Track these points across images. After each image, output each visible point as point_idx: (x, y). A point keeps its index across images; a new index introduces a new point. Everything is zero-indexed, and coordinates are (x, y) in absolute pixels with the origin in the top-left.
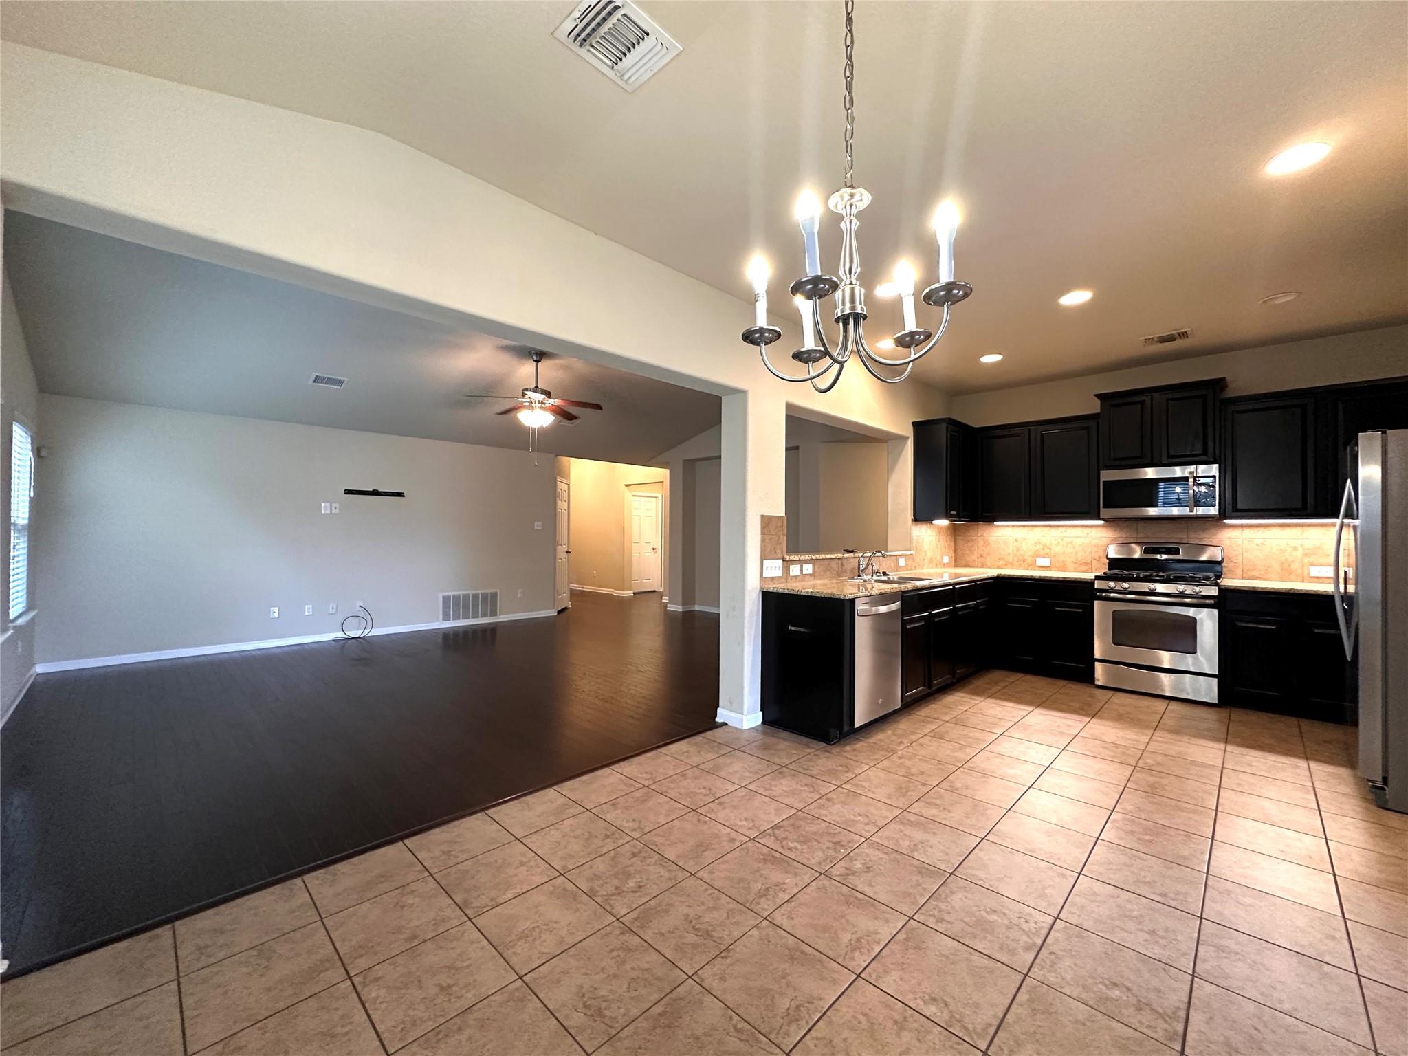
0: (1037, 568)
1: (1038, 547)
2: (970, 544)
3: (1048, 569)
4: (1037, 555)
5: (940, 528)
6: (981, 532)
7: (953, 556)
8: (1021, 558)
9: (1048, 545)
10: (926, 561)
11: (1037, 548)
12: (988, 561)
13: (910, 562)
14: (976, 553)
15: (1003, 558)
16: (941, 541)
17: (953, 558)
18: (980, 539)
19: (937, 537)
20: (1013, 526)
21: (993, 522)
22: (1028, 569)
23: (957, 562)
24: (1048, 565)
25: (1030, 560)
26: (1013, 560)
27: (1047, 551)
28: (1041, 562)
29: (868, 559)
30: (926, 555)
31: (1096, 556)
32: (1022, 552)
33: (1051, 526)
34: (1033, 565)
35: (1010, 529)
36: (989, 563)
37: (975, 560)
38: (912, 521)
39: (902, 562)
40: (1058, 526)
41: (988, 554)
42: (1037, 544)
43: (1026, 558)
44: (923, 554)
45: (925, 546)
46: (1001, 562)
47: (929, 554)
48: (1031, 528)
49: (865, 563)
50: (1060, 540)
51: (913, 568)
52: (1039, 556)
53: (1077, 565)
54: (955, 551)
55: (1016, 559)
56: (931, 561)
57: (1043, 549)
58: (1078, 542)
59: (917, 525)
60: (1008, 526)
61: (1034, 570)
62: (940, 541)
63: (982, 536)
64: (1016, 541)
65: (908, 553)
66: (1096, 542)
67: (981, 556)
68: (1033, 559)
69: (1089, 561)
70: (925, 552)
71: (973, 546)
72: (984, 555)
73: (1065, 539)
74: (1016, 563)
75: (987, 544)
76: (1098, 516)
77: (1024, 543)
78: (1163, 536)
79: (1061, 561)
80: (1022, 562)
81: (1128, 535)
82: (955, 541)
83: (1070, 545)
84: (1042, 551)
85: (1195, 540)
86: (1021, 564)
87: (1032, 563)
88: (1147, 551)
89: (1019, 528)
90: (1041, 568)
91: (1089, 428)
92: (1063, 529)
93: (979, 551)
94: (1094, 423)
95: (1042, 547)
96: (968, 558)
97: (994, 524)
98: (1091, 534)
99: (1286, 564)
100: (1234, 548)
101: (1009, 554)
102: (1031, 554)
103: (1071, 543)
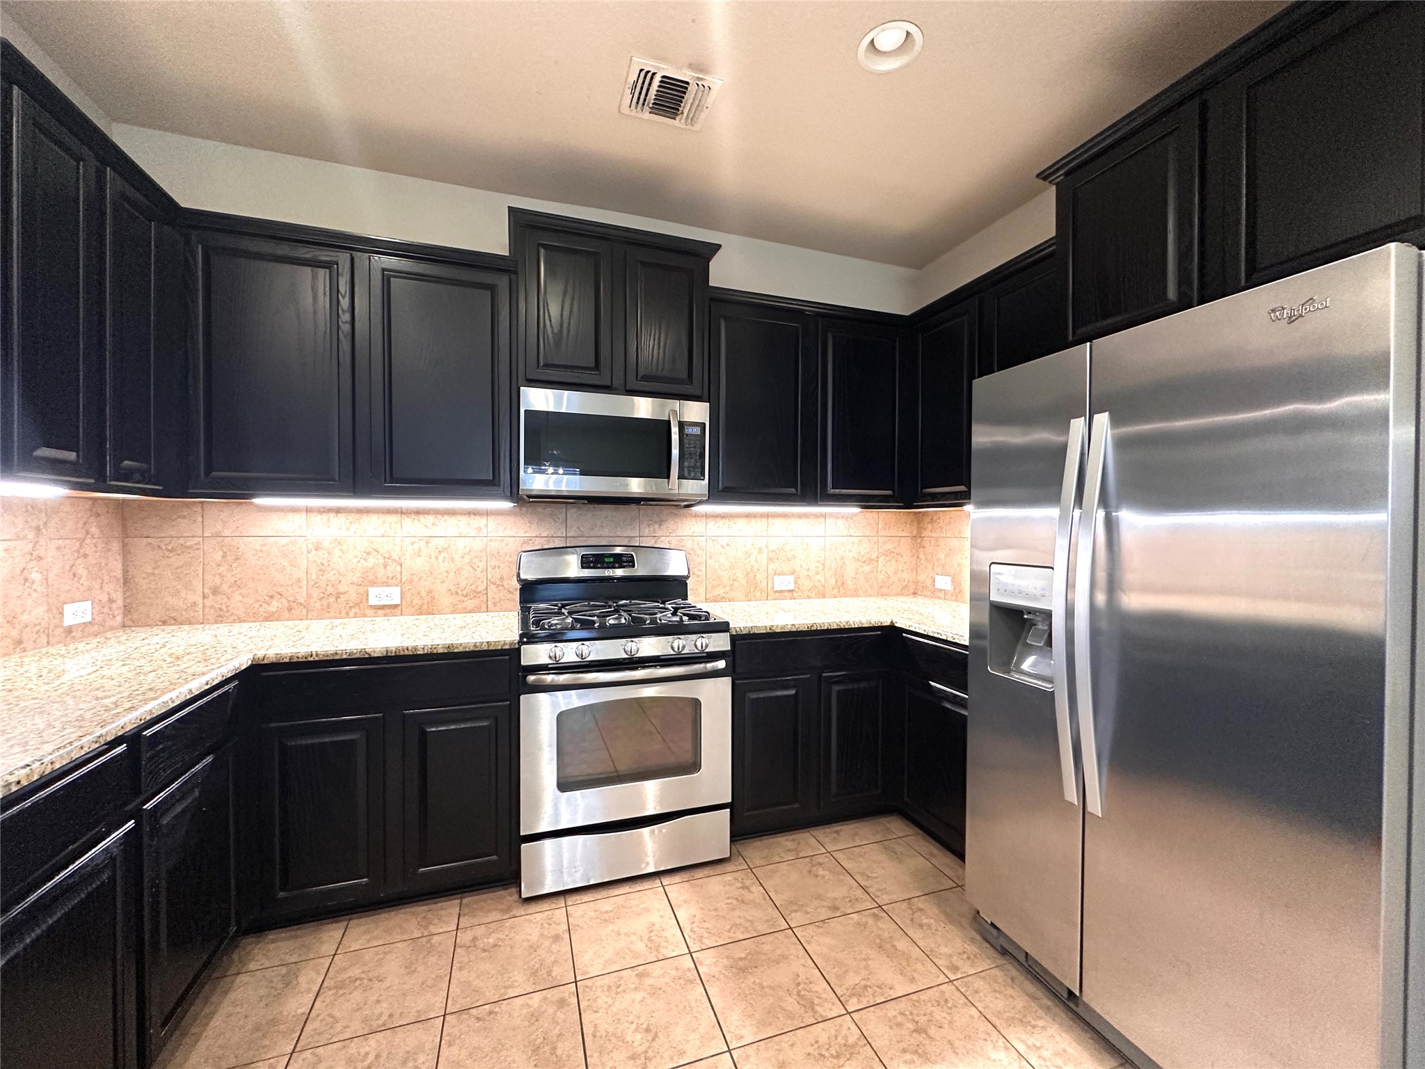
0: (370, 612)
1: (371, 561)
2: (176, 560)
3: (397, 612)
4: (369, 580)
6: (212, 526)
7: (121, 594)
8: (330, 589)
9: (395, 556)
11: (370, 565)
12: (237, 605)
14: (197, 584)
15: (281, 593)
17: (121, 602)
18: (209, 544)
20: (308, 510)
21: (248, 496)
22: (348, 616)
23: (135, 611)
24: (397, 601)
25: (353, 596)
26: (309, 596)
27: (393, 569)
28: (380, 595)
31: (494, 575)
32: (331, 576)
33: (401, 512)
34: (359, 607)
35: (299, 519)
36: (239, 612)
37: (194, 604)
40: (418, 512)
41: (236, 584)
42: (368, 554)
43: (342, 589)
46: (276, 606)
48: (352, 517)
50: (423, 544)
52: (373, 583)
53: (457, 598)
54: (127, 580)
55: (316, 595)
57: (385, 566)
58: (462, 545)
60: (294, 510)
63: (217, 535)
64: (317, 548)
66: (495, 545)
67: (215, 591)
68: (361, 590)
69: (481, 587)
71: (188, 565)
72: (224, 588)
73: (435, 541)
74: (316, 604)
75: (233, 555)
76: (514, 492)
77: (337, 552)
78: (606, 532)
79: (424, 594)
80: (332, 599)
81: (552, 532)
82: (125, 552)
83: (443, 555)
84: (383, 571)
85: (653, 541)
86: (329, 606)
87: (358, 601)
88: (586, 563)
89: (325, 517)
90: (380, 612)
91: (492, 289)
92: (431, 518)
93: (208, 577)
94: (502, 282)
95: (382, 561)
96: (171, 601)
97: (251, 503)
98: (484, 530)
99: (752, 575)
100: (700, 552)
101: (299, 580)
102: (355, 578)
103: (445, 549)
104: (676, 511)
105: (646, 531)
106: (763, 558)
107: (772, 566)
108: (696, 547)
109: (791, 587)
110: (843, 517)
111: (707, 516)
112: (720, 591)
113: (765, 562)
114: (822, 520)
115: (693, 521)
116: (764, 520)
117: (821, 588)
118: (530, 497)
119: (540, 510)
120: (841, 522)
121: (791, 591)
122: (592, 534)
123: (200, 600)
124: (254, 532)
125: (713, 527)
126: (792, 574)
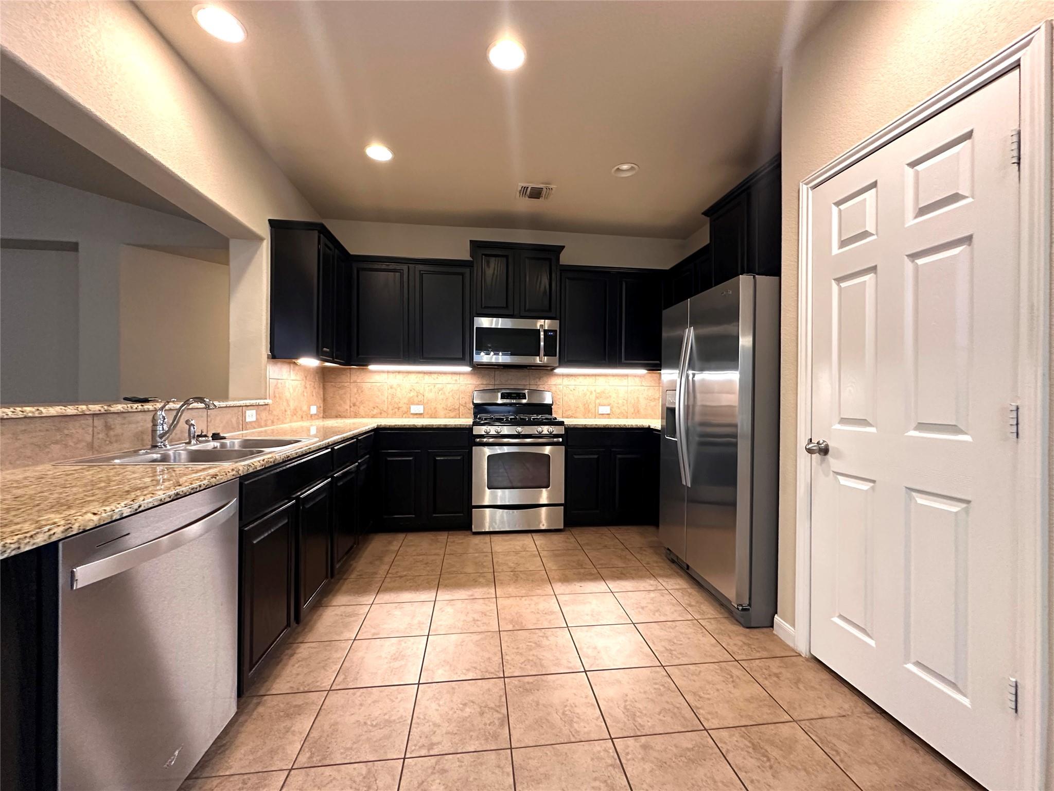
0: (411, 416)
1: (412, 394)
2: (341, 392)
3: (422, 416)
4: (411, 402)
5: (306, 370)
6: (354, 378)
7: (322, 405)
8: (396, 406)
9: (421, 392)
10: (289, 412)
12: (362, 410)
13: (264, 415)
14: (348, 402)
15: (377, 407)
16: (308, 386)
17: (322, 409)
18: (352, 385)
19: (303, 383)
20: (387, 371)
21: (367, 365)
22: (402, 417)
23: (327, 412)
24: (422, 412)
25: (404, 409)
26: (388, 408)
27: (420, 397)
28: (415, 409)
29: (174, 413)
30: (288, 405)
31: (462, 401)
32: (396, 400)
33: (424, 373)
34: (407, 414)
35: (385, 375)
36: (363, 413)
37: (347, 410)
38: (268, 358)
39: (251, 415)
40: (431, 373)
41: (362, 402)
42: (411, 390)
43: (400, 405)
44: (285, 404)
45: (287, 394)
46: (375, 411)
47: (292, 405)
48: (405, 374)
49: (169, 420)
50: (432, 387)
51: (269, 422)
52: (413, 404)
53: (447, 411)
54: (324, 400)
55: (390, 408)
56: (294, 413)
57: (417, 396)
58: (449, 388)
59: (276, 363)
60: (383, 372)
61: (409, 418)
62: (306, 388)
63: (355, 382)
64: (391, 388)
65: (262, 402)
66: (463, 388)
67: (354, 405)
68: (408, 406)
69: (457, 407)
70: (287, 401)
71: (345, 394)
72: (357, 403)
73: (437, 386)
74: (390, 412)
75: (360, 390)
76: (471, 363)
77: (399, 389)
78: (513, 382)
79: (433, 409)
80: (396, 410)
81: (488, 382)
82: (324, 388)
83: (441, 392)
84: (416, 398)
85: (536, 386)
86: (395, 413)
87: (406, 411)
88: (503, 397)
89: (394, 374)
90: (416, 416)
91: (463, 274)
92: (436, 376)
93: (352, 399)
94: (467, 271)
95: (416, 394)
96: (339, 408)
97: (366, 369)
98: (459, 381)
99: (587, 405)
100: (559, 393)
101: (384, 401)
102: (405, 401)
103: (442, 389)
104: (547, 372)
105: (532, 382)
106: (593, 397)
107: (598, 401)
108: (557, 391)
109: (609, 412)
110: (638, 376)
111: (563, 375)
112: (570, 413)
113: (594, 398)
114: (626, 377)
115: (556, 378)
116: (594, 377)
117: (625, 414)
118: (478, 365)
119: (483, 372)
120: (637, 379)
121: (609, 414)
122: (507, 383)
123: (349, 408)
124: (368, 381)
125: (566, 381)
126: (609, 405)
